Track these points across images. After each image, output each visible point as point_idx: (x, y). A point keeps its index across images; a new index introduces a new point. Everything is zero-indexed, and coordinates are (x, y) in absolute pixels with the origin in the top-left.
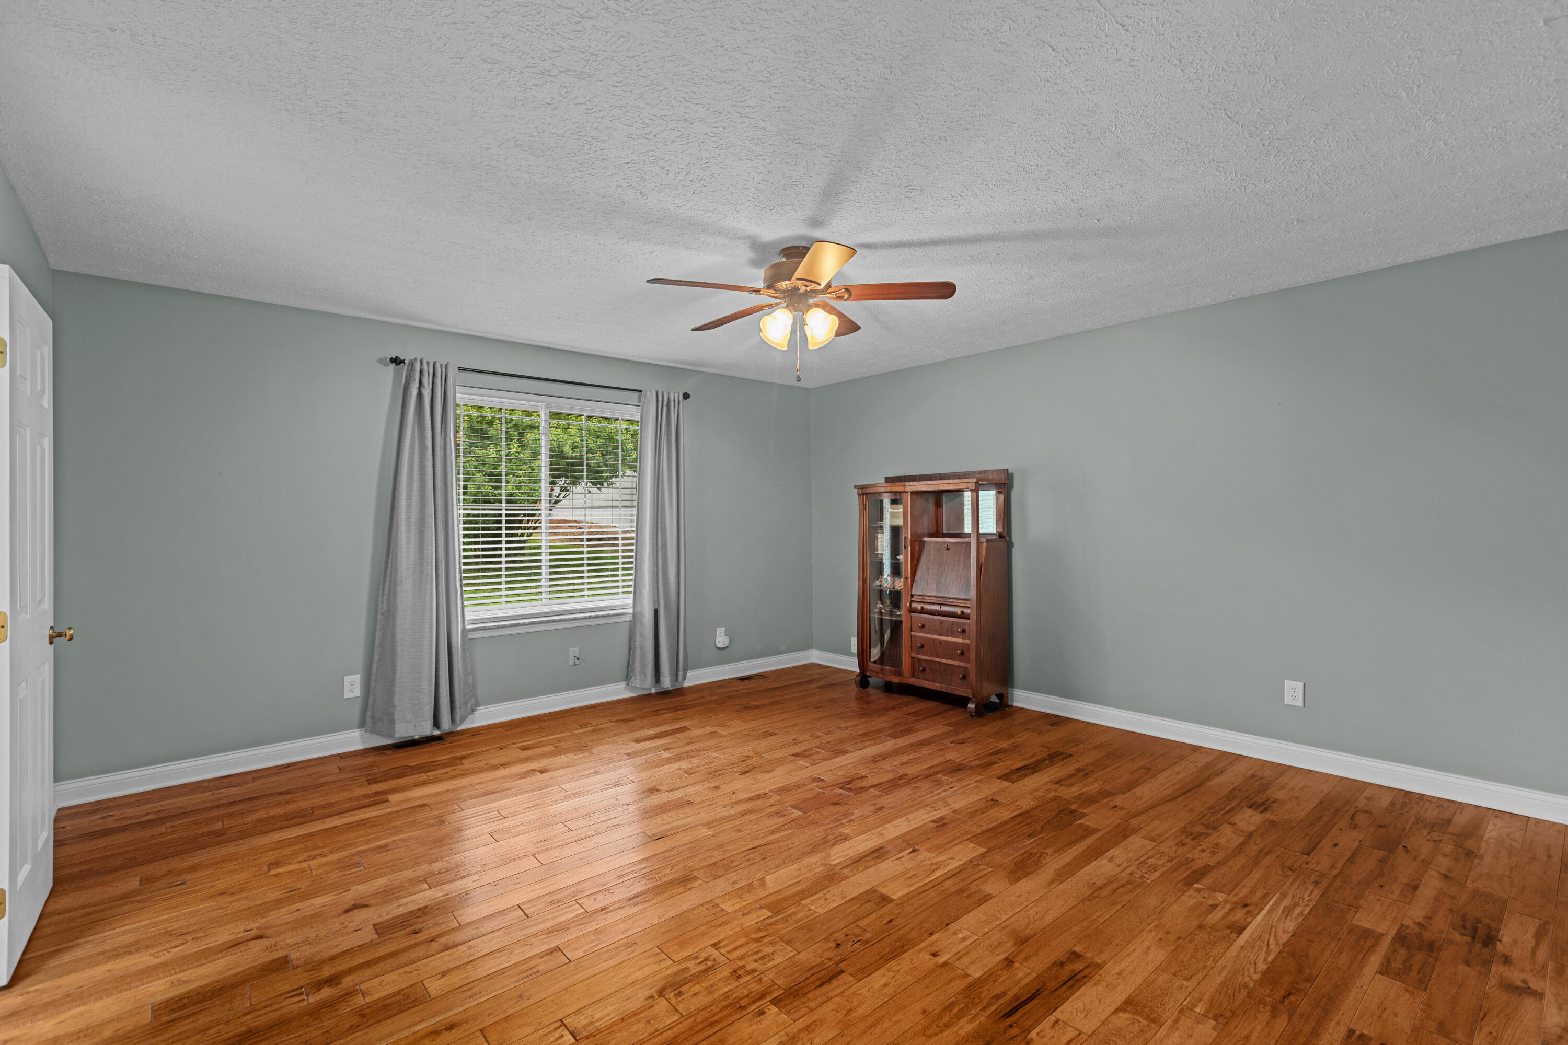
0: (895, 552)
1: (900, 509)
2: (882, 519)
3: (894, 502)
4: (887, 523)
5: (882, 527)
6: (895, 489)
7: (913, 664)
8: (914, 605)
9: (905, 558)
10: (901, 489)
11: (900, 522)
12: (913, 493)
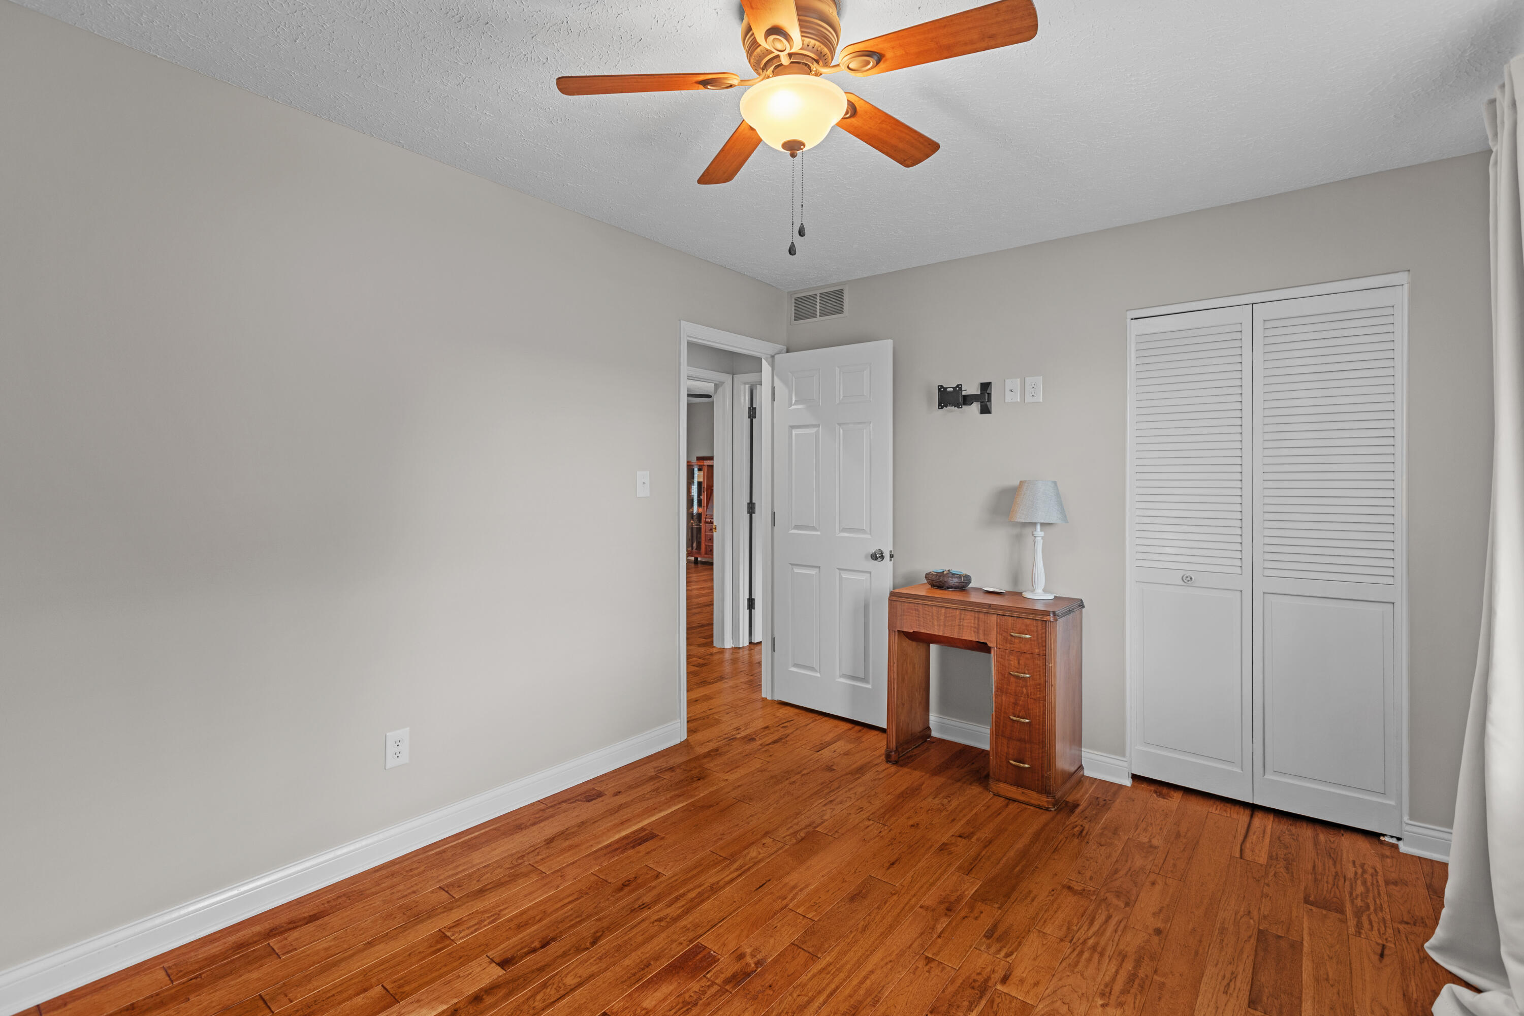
0: (699, 494)
1: (702, 473)
2: (693, 478)
3: (700, 470)
4: (696, 480)
5: (693, 482)
6: (699, 464)
7: (706, 548)
8: (707, 520)
9: (704, 497)
10: (702, 464)
11: (701, 480)
12: (707, 466)
